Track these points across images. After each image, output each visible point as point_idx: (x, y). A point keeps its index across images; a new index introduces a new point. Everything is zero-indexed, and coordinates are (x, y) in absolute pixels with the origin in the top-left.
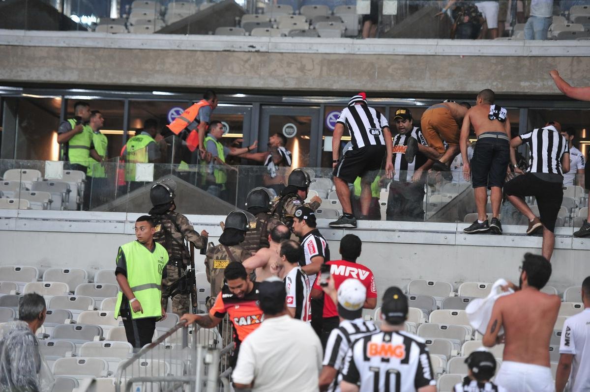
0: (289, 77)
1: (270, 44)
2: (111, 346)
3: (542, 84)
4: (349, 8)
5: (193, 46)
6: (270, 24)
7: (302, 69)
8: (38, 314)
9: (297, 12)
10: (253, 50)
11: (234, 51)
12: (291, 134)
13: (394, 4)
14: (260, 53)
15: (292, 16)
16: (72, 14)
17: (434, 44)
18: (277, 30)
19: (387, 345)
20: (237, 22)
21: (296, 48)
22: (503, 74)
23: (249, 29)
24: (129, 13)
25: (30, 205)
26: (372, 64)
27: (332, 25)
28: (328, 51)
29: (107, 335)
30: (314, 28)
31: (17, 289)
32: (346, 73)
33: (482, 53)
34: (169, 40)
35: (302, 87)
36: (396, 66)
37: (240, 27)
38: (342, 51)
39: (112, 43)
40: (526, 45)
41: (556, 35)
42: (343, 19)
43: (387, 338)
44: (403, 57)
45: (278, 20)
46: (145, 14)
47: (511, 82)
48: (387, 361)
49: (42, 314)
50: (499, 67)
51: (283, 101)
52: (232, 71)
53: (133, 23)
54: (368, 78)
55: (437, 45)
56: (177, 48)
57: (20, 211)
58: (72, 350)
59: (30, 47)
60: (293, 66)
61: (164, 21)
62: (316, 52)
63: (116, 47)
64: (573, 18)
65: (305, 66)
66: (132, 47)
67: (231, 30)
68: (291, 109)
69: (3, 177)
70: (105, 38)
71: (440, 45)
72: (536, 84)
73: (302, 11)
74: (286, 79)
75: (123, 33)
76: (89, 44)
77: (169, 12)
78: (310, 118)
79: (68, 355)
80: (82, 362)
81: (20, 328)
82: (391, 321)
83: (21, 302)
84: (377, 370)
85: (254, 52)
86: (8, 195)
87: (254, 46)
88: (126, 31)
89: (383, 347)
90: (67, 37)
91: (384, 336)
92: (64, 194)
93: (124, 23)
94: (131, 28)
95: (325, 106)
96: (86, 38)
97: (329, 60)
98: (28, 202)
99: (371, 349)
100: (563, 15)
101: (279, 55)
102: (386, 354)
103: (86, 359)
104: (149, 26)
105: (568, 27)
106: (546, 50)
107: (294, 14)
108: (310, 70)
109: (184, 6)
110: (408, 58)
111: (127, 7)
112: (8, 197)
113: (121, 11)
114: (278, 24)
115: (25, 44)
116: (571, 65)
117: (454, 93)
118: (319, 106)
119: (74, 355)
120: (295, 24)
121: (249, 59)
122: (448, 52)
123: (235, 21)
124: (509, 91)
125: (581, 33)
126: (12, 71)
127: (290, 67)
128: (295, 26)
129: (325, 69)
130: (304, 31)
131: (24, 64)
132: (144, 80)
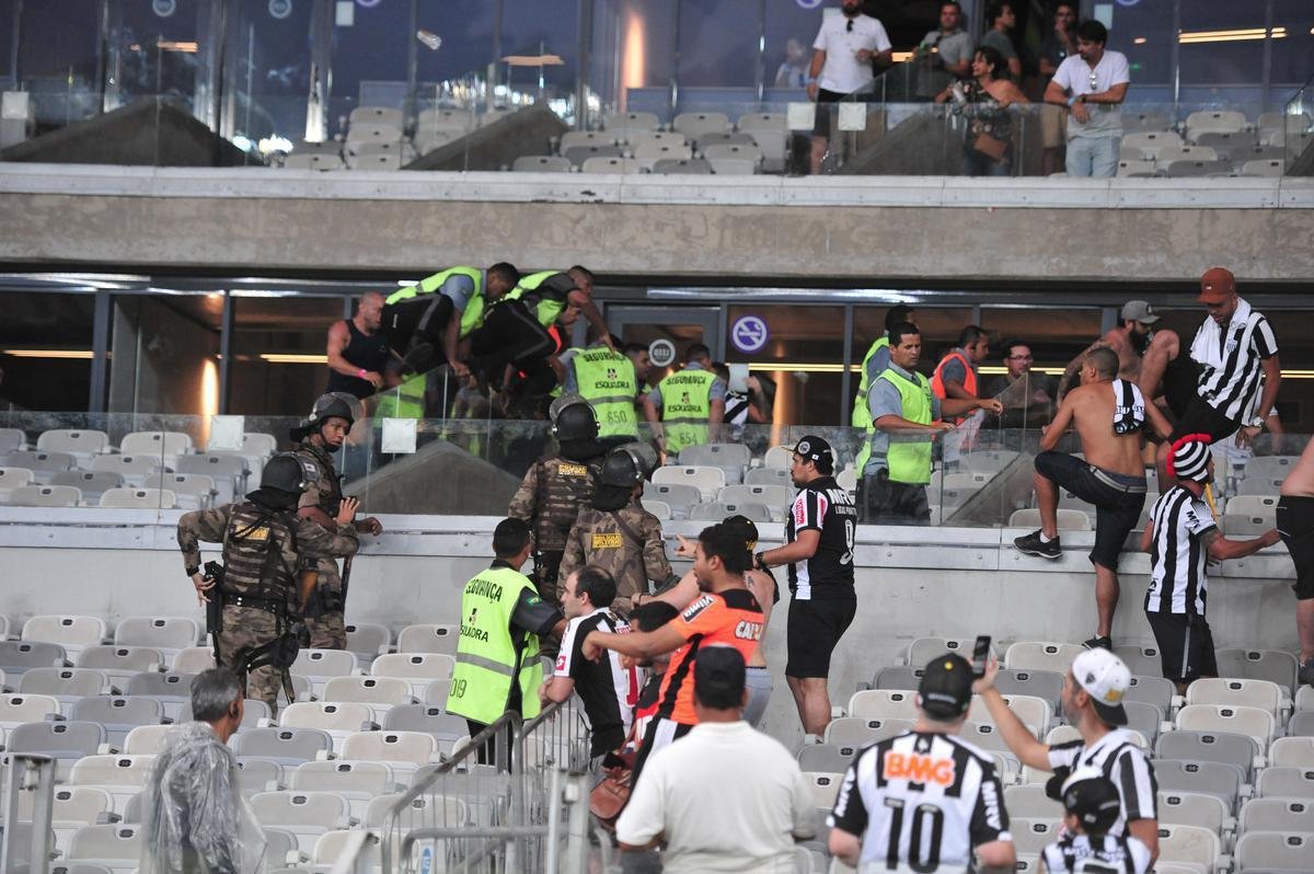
0: (661, 251)
1: (623, 187)
2: (352, 769)
3: (1144, 262)
4: (766, 118)
5: (476, 192)
6: (616, 150)
7: (685, 235)
8: (228, 707)
9: (668, 126)
10: (591, 199)
11: (554, 202)
12: (665, 360)
13: (859, 110)
14: (602, 206)
15: (657, 133)
16: (235, 135)
17: (936, 185)
18: (632, 161)
19: (922, 758)
20: (553, 146)
21: (673, 196)
22: (1070, 242)
23: (578, 159)
24: (345, 132)
25: (177, 500)
26: (819, 225)
27: (735, 150)
28: (734, 201)
29: (340, 749)
30: (702, 157)
31: (161, 662)
32: (769, 243)
33: (1031, 203)
34: (428, 182)
35: (686, 269)
36: (863, 228)
37: (560, 156)
38: (761, 200)
39: (320, 189)
40: (1112, 187)
41: (1166, 168)
42: (757, 140)
43: (923, 745)
44: (879, 210)
45: (631, 142)
46: (377, 133)
47: (1085, 257)
48: (920, 788)
49: (235, 705)
50: (1063, 228)
51: (648, 297)
52: (550, 239)
53: (355, 150)
54: (813, 252)
55: (943, 188)
56: (444, 198)
57: (163, 512)
58: (276, 779)
59: (164, 198)
60: (668, 229)
61: (414, 147)
62: (712, 202)
63: (329, 196)
64: (1194, 135)
65: (690, 229)
66: (358, 197)
67: (544, 161)
68: (665, 311)
69: (119, 447)
70: (307, 181)
71: (948, 188)
72: (1133, 261)
73: (676, 124)
74: (655, 255)
75: (338, 169)
76: (276, 191)
77: (422, 128)
78: (701, 329)
79: (272, 786)
80: (300, 800)
81: (199, 736)
82: (933, 710)
83: (195, 687)
84: (899, 804)
85: (591, 203)
86: (132, 482)
87: (593, 191)
88: (343, 166)
89: (914, 761)
90: (235, 179)
91: (918, 741)
92: (238, 479)
93: (337, 151)
94: (351, 160)
95: (729, 306)
96: (271, 180)
97: (735, 217)
98: (173, 494)
99: (891, 763)
100: (1176, 130)
101: (641, 208)
102: (918, 775)
103: (308, 795)
104: (388, 157)
105: (1185, 154)
106: (1151, 196)
107: (661, 130)
108: (700, 238)
109: (450, 117)
110: (887, 212)
111: (342, 119)
112: (132, 486)
113: (332, 127)
114: (632, 149)
115: (155, 193)
116: (1200, 225)
117: (976, 278)
118: (718, 306)
119: (281, 788)
120: (665, 149)
121: (583, 218)
122: (963, 200)
123: (550, 144)
124: (1083, 274)
125: (1212, 163)
126: (130, 244)
127: (662, 231)
128: (666, 152)
129: (728, 234)
130: (683, 163)
131: (153, 231)
132: (382, 258)
